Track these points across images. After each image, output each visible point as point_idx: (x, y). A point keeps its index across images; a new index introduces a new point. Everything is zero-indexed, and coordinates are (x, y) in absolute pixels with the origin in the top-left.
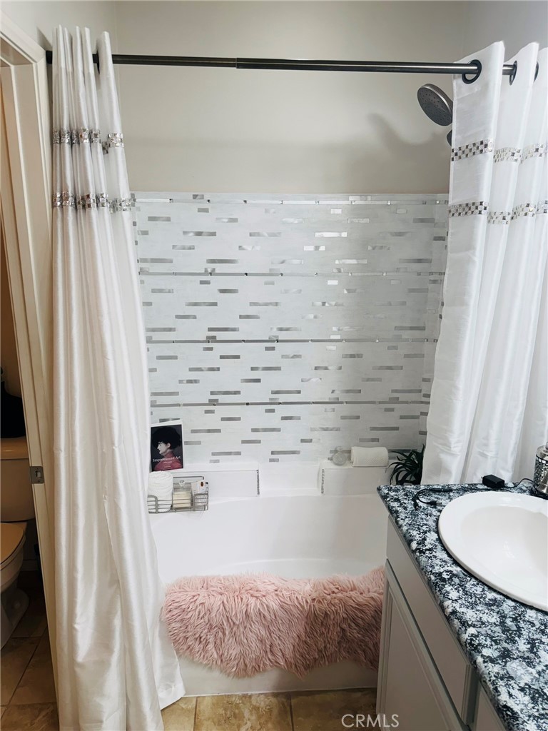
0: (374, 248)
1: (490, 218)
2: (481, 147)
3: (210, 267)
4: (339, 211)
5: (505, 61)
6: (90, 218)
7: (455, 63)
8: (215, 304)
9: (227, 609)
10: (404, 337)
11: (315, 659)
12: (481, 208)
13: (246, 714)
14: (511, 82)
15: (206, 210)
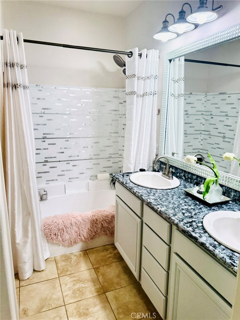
0: (101, 106)
1: (137, 96)
2: (134, 76)
3: (43, 111)
4: (89, 93)
5: (139, 52)
6: (18, 91)
7: (125, 51)
8: (45, 125)
9: (64, 223)
10: (112, 136)
11: (94, 235)
12: (135, 93)
13: (73, 257)
14: (140, 58)
15: (41, 90)
